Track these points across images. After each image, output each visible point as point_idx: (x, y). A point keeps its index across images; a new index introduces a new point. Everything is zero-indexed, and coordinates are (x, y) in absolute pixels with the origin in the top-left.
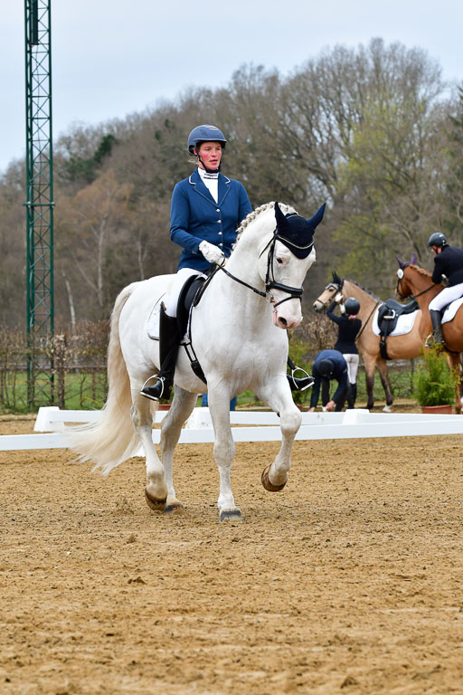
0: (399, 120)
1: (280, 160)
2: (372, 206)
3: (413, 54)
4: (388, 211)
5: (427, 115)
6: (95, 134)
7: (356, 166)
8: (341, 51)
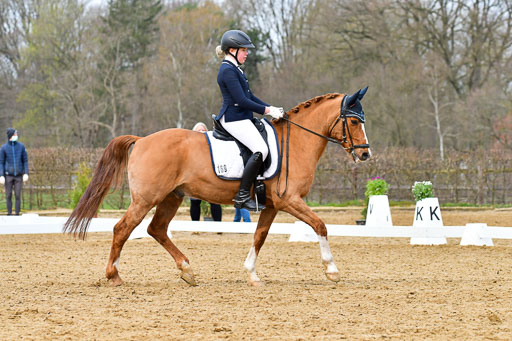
0: (63, 18)
2: (45, 77)
4: (56, 82)
5: (84, 14)
7: (33, 49)
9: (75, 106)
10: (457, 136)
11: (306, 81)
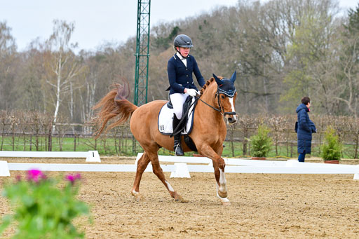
0: (318, 25)
1: (260, 42)
2: (303, 66)
5: (332, 23)
6: (170, 26)
7: (296, 46)
9: (323, 86)
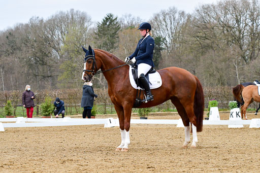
0: (79, 33)
1: (44, 45)
2: (71, 58)
3: (83, 13)
4: (76, 60)
5: (87, 31)
8: (61, 12)
10: (245, 80)
11: (181, 58)
